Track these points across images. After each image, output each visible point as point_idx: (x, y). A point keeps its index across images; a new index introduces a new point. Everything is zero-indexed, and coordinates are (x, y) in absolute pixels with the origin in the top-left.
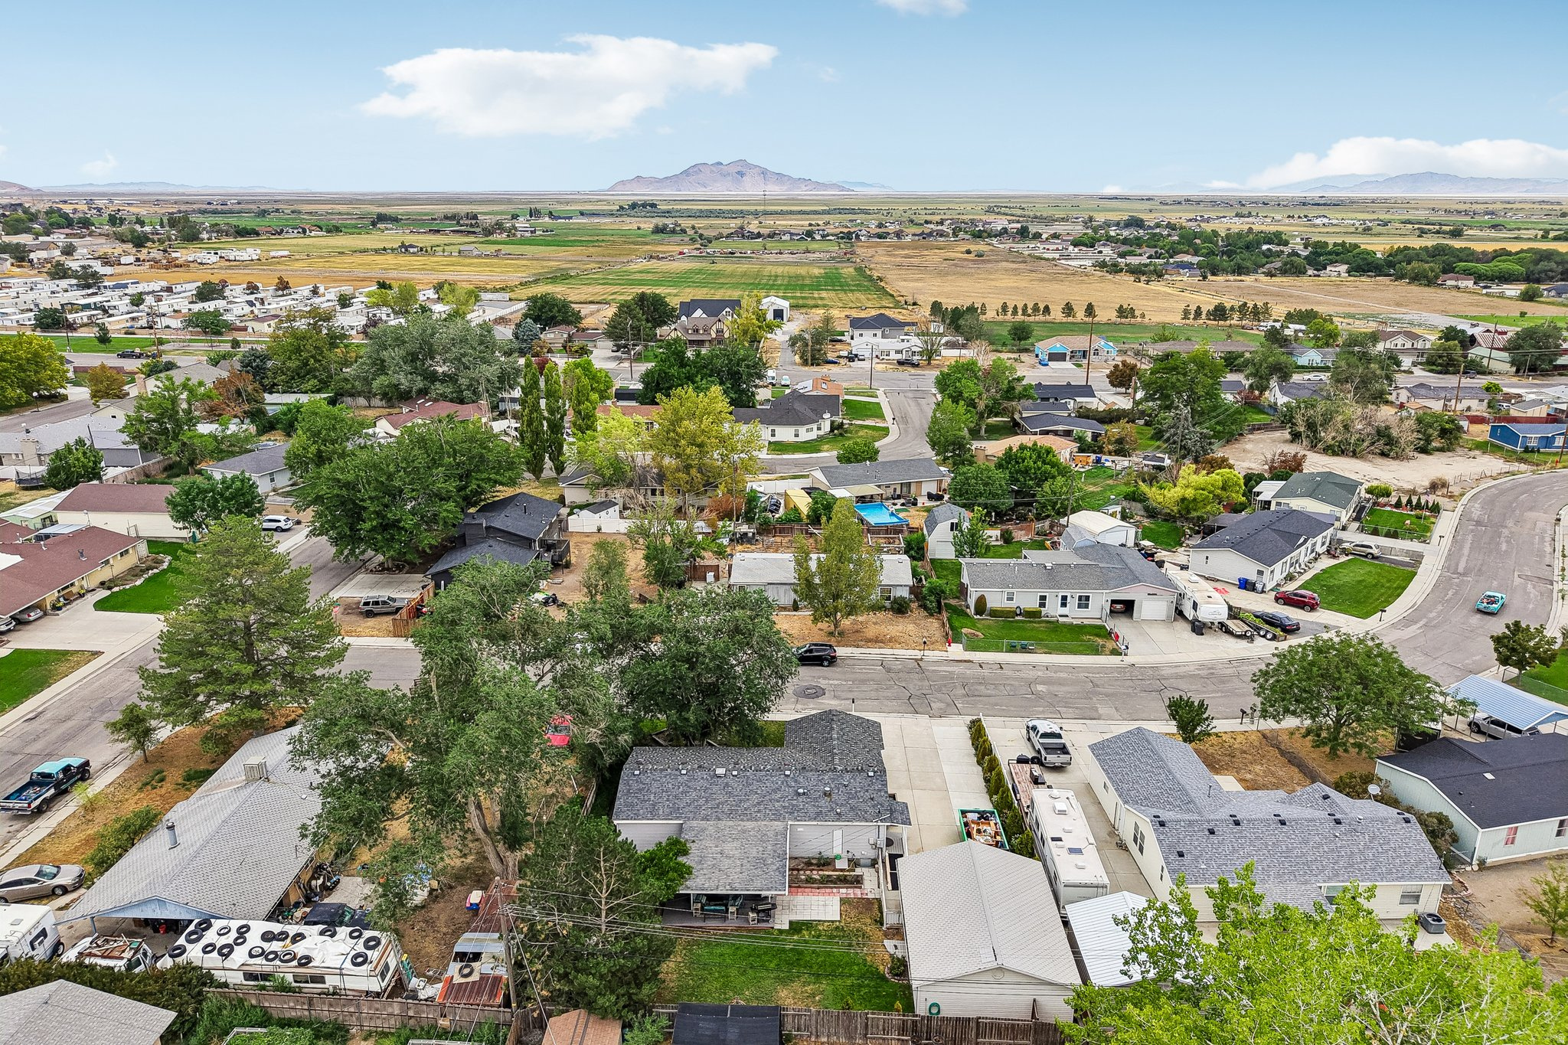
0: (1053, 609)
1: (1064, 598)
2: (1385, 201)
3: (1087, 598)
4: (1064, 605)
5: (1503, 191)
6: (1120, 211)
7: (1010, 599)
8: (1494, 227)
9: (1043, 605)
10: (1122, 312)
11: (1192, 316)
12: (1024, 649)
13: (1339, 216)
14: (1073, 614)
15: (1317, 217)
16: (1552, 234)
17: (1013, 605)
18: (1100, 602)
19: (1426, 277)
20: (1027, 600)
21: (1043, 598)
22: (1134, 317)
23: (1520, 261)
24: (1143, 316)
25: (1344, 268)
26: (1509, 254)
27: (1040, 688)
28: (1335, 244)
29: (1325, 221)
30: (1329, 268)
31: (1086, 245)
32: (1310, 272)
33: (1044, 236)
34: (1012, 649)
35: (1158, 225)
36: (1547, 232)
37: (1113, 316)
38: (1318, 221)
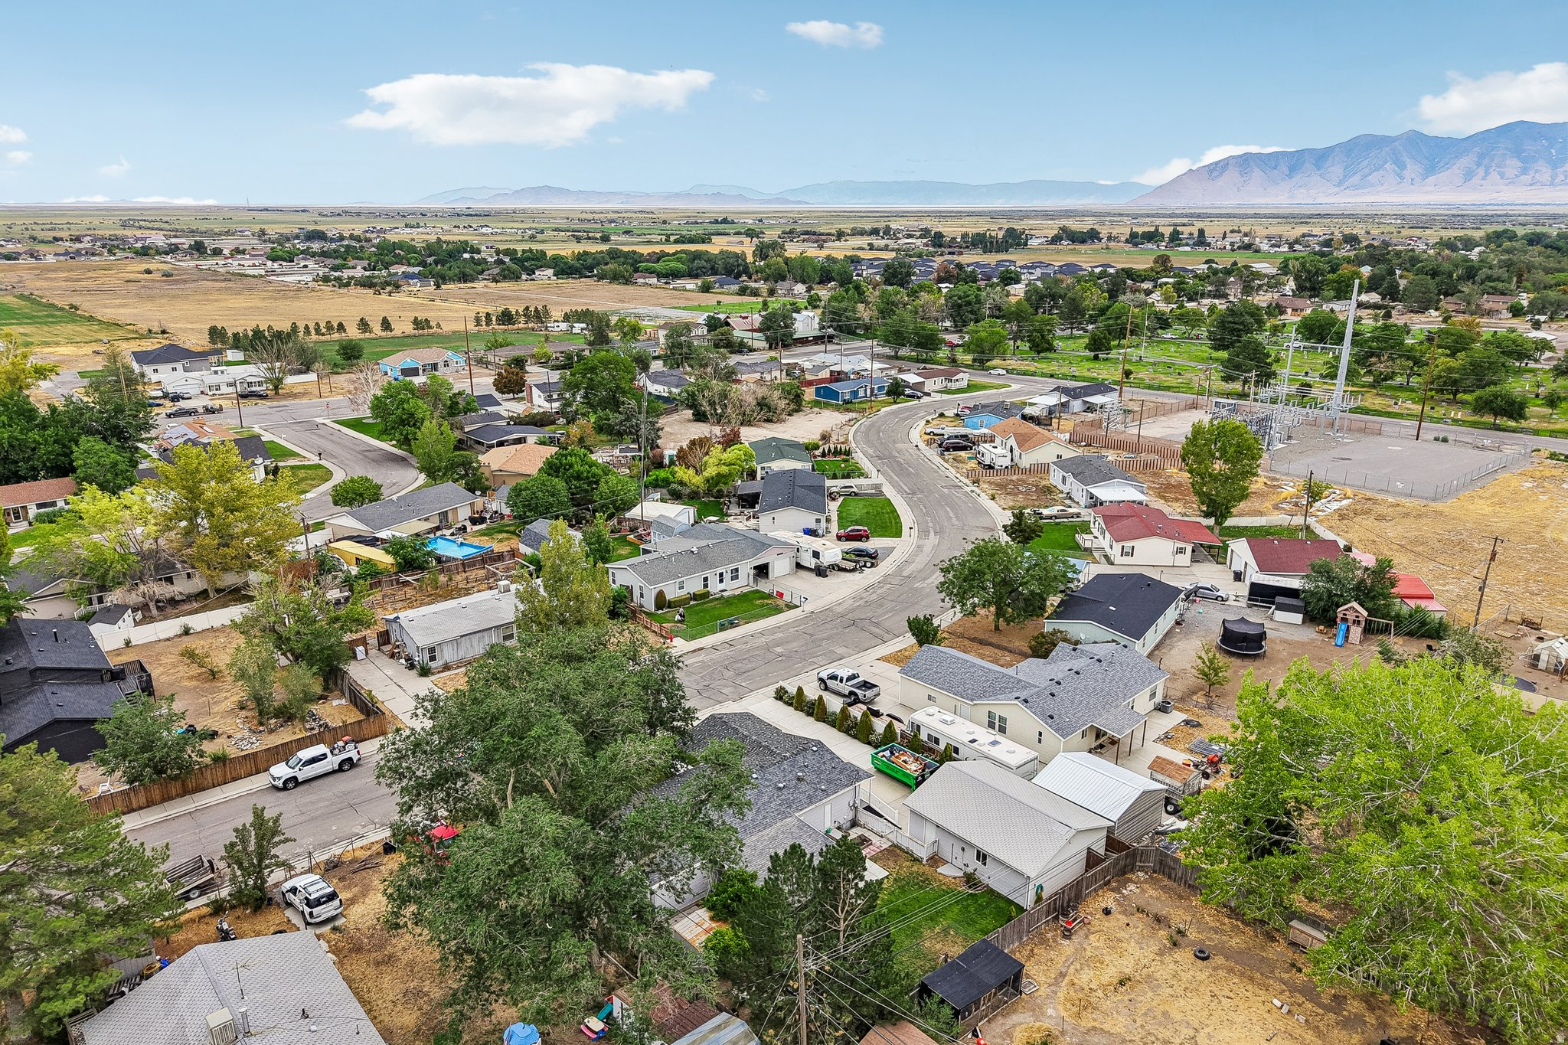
0: (715, 587)
1: (721, 575)
2: (524, 211)
3: (737, 570)
4: (721, 581)
5: (605, 202)
6: (283, 223)
7: (681, 588)
8: (627, 232)
9: (706, 586)
10: (417, 323)
11: (484, 323)
12: (732, 625)
13: (500, 225)
14: (731, 588)
15: (482, 227)
16: (672, 239)
17: (684, 592)
18: (746, 569)
19: (624, 277)
20: (694, 586)
21: (706, 579)
22: (430, 327)
23: (679, 260)
24: (439, 326)
25: (550, 272)
26: (668, 255)
27: (779, 650)
28: (524, 251)
29: (490, 230)
30: (537, 273)
31: (284, 260)
32: (524, 277)
33: (226, 252)
34: (723, 628)
35: (342, 238)
36: (668, 236)
37: (409, 329)
38: (484, 230)
